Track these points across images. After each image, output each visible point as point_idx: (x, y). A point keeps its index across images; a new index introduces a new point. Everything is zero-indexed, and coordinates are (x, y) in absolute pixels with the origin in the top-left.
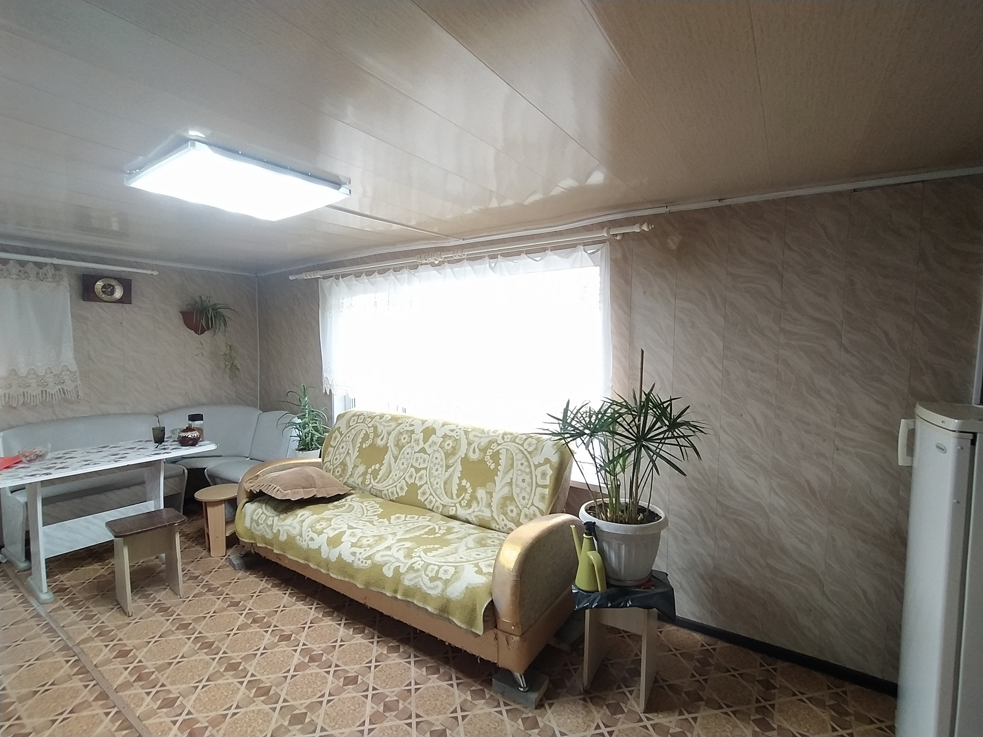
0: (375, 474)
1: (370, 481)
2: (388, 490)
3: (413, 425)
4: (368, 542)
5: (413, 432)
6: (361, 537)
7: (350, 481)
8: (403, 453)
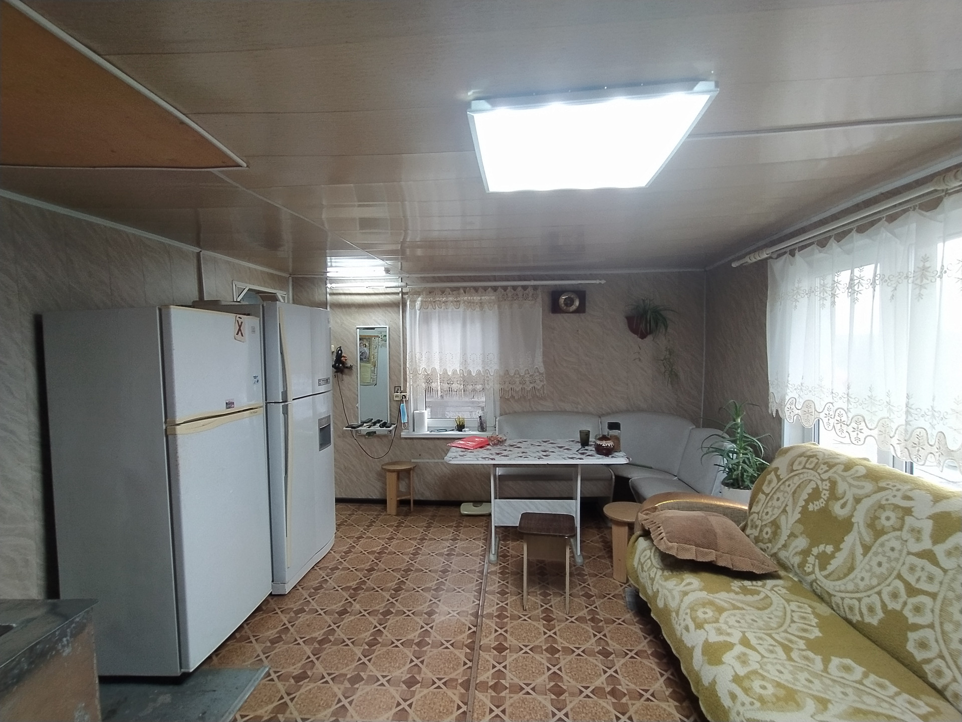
0: (824, 560)
1: (814, 569)
2: (843, 599)
3: (909, 498)
4: (762, 692)
5: (908, 511)
6: (755, 672)
7: (783, 555)
8: (882, 545)
